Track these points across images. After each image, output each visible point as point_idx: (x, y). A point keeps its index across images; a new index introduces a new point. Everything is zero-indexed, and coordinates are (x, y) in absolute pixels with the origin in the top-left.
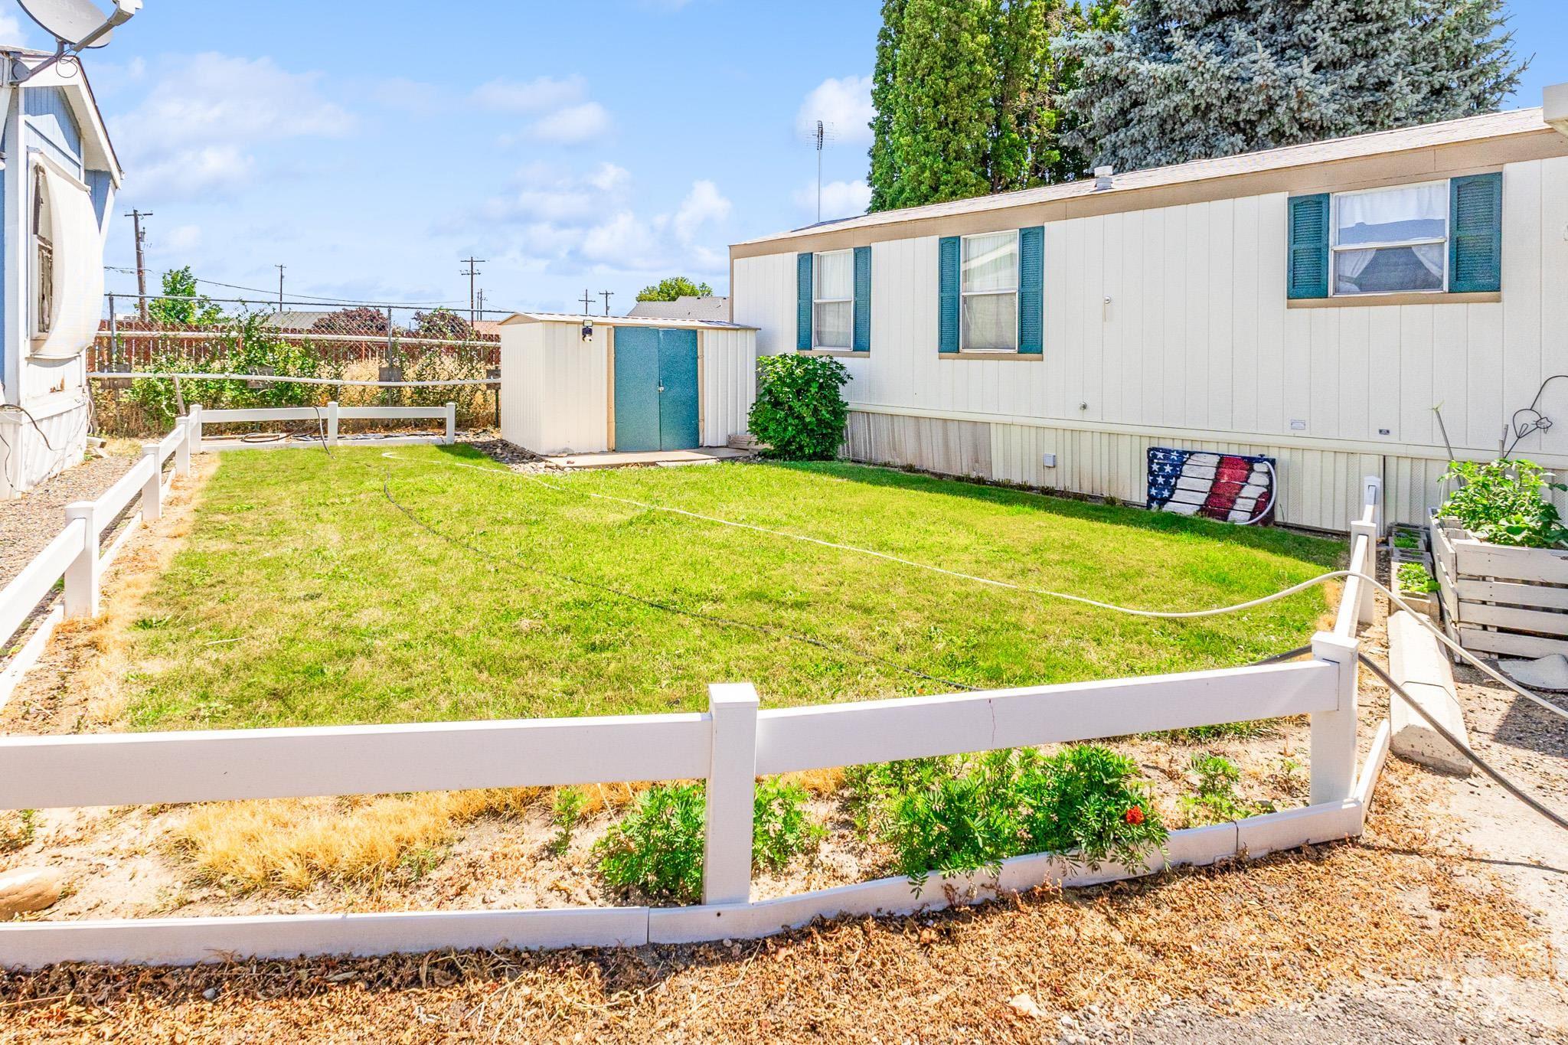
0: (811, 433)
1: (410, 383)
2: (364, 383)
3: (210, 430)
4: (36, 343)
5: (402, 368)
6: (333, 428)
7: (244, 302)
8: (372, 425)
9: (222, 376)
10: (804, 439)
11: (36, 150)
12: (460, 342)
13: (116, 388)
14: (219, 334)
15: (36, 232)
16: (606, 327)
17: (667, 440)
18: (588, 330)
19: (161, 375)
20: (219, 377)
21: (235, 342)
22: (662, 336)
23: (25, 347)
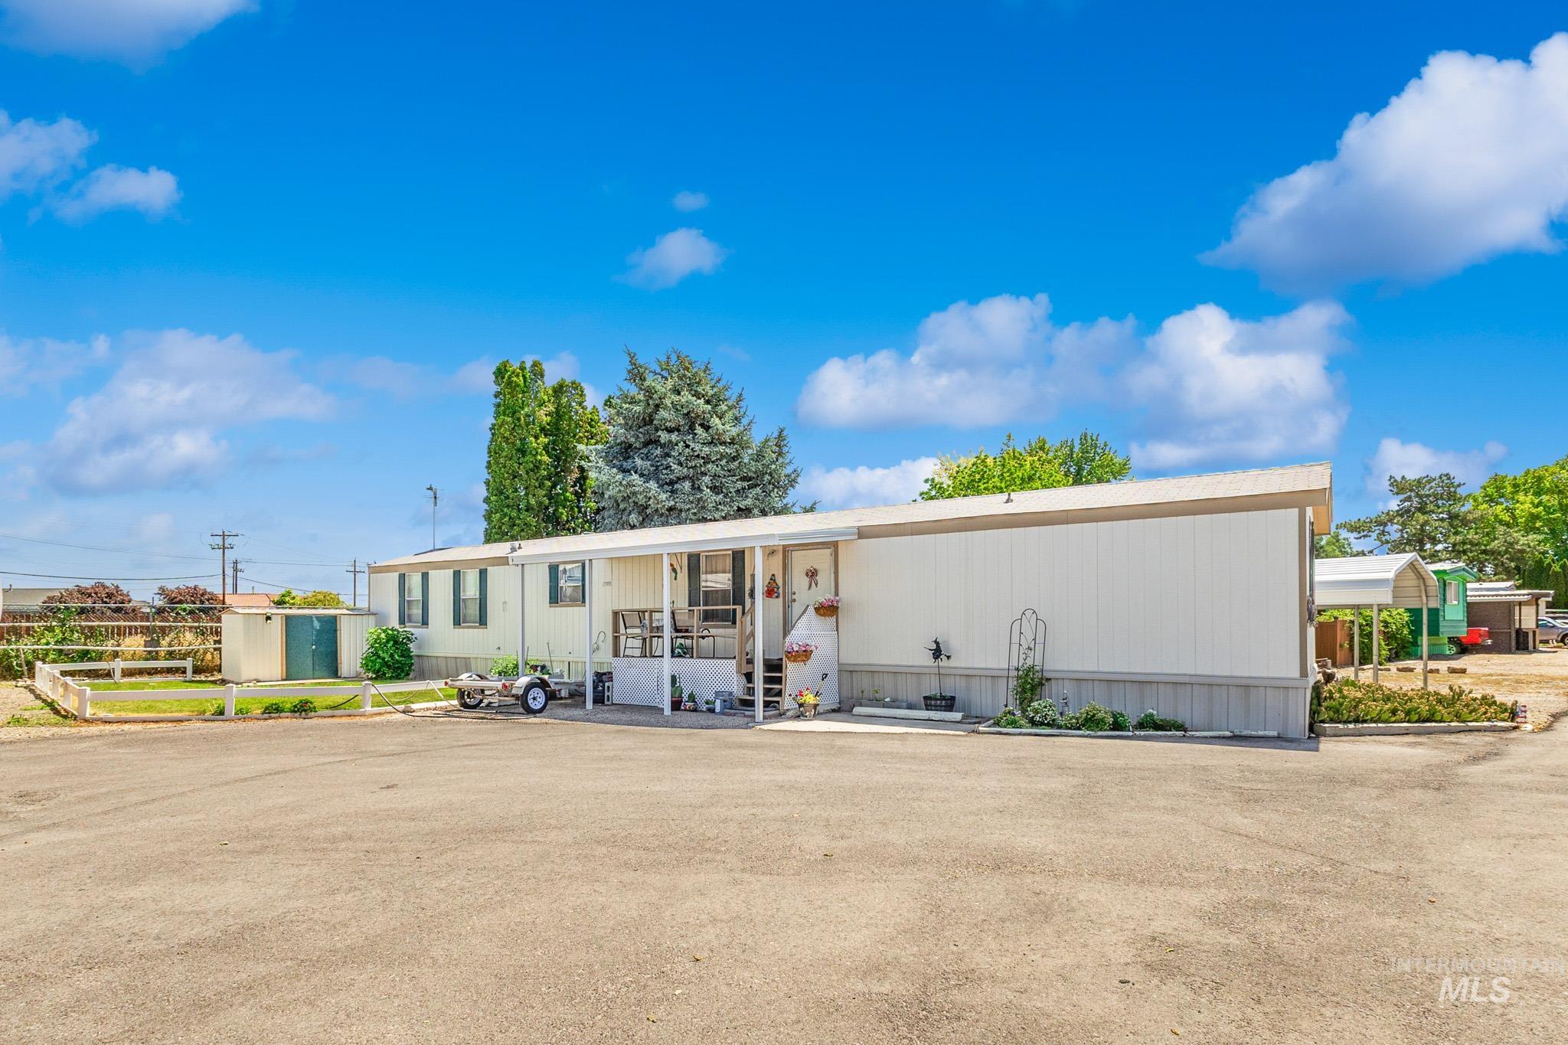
0: (389, 667)
1: (164, 648)
2: (135, 649)
5: (158, 640)
6: (118, 673)
8: (141, 672)
9: (48, 647)
10: (385, 669)
12: (197, 624)
14: (45, 624)
16: (280, 615)
17: (317, 674)
18: (268, 618)
19: (12, 647)
20: (46, 647)
21: (55, 628)
22: (314, 620)
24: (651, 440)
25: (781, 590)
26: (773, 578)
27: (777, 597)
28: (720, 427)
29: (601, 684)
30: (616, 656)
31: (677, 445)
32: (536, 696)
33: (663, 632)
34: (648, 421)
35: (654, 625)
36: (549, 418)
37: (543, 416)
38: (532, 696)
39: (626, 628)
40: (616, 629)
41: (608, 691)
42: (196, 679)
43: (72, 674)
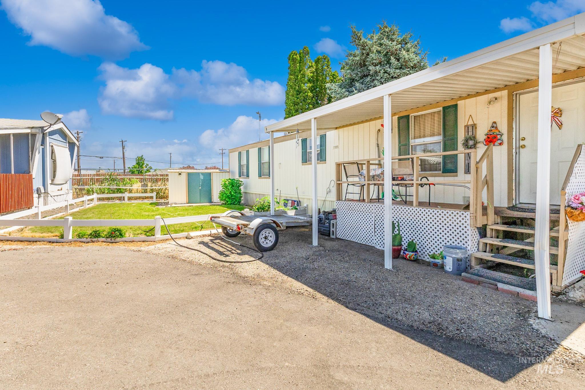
1: (148, 188)
2: (138, 188)
3: (99, 199)
4: (52, 180)
5: (147, 184)
6: (126, 199)
7: (109, 169)
11: (51, 143)
13: (82, 190)
14: (104, 177)
15: (52, 159)
16: (185, 173)
17: (202, 201)
18: (180, 174)
19: (91, 187)
20: (104, 187)
21: (107, 179)
22: (200, 174)
23: (49, 181)
24: (365, 75)
25: (505, 138)
26: (494, 125)
27: (500, 144)
28: (407, 56)
29: (327, 221)
30: (339, 200)
31: (379, 72)
32: (267, 235)
33: (383, 180)
34: (363, 64)
35: (371, 174)
36: (312, 74)
37: (309, 73)
38: (264, 236)
39: (347, 177)
40: (339, 178)
41: (333, 227)
42: (159, 201)
43: (108, 199)
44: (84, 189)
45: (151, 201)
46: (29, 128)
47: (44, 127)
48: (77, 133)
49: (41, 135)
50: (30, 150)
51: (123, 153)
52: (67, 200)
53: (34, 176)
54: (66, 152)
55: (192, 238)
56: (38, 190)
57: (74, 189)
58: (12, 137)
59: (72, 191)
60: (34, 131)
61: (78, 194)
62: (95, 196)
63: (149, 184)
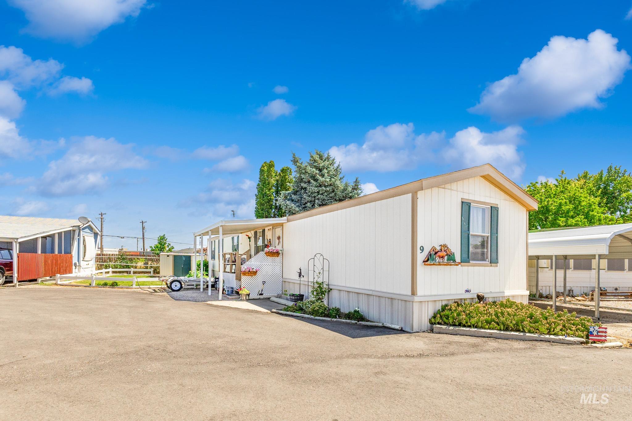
1: (149, 265)
2: (141, 265)
6: (132, 272)
8: (139, 272)
11: (83, 234)
14: (117, 257)
15: (84, 244)
16: (172, 255)
18: (168, 256)
19: (108, 263)
20: (117, 264)
21: (120, 258)
22: (183, 257)
23: (82, 259)
24: (302, 187)
30: (224, 272)
32: (177, 285)
37: (273, 182)
38: (175, 285)
40: (225, 261)
41: (217, 285)
42: (156, 275)
43: (120, 272)
44: (103, 265)
45: (149, 275)
46: (72, 227)
47: (80, 226)
48: (101, 214)
49: (78, 231)
50: (72, 240)
51: (143, 233)
52: (92, 271)
53: (73, 256)
54: (93, 239)
55: (151, 288)
56: (75, 264)
57: (96, 264)
58: (63, 233)
59: (95, 266)
60: (74, 228)
61: (99, 267)
62: (110, 270)
63: (150, 263)
